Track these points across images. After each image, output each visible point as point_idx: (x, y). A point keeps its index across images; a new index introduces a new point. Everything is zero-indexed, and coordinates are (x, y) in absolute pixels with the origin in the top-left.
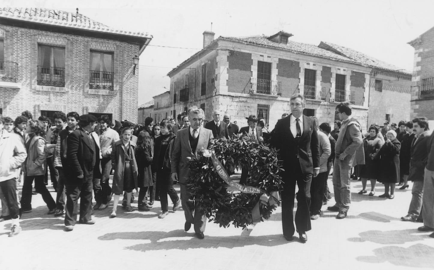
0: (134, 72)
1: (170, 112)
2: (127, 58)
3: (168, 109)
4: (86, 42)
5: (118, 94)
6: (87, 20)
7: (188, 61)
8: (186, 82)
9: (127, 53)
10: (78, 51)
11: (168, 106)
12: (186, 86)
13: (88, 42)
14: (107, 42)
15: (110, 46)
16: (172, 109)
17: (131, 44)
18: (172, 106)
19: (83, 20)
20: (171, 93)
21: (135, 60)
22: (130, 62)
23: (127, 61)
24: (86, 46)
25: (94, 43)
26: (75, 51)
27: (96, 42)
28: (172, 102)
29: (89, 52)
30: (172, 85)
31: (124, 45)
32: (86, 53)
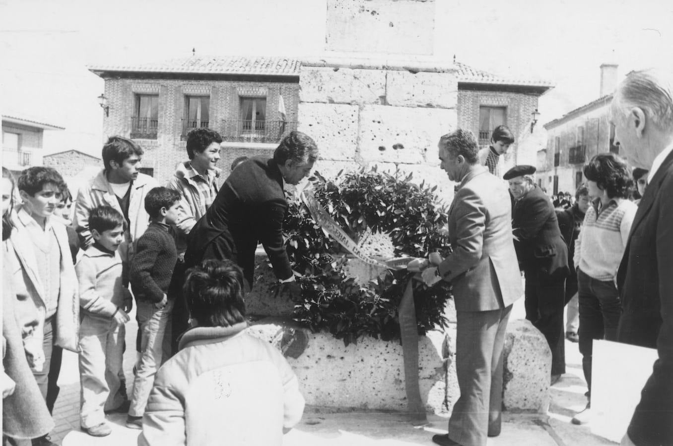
0: (532, 130)
1: (548, 179)
2: (523, 112)
3: (543, 174)
4: (475, 97)
5: (512, 157)
6: (468, 69)
7: (583, 109)
8: (578, 137)
9: (523, 107)
10: (466, 108)
11: (542, 170)
12: (579, 142)
13: (477, 97)
14: (500, 94)
15: (502, 99)
16: (552, 174)
17: (528, 95)
18: (550, 170)
19: (464, 71)
20: (548, 152)
21: (536, 115)
22: (527, 117)
23: (523, 116)
24: (475, 102)
25: (485, 98)
26: (463, 108)
27: (486, 95)
28: (551, 165)
29: (479, 109)
30: (552, 141)
31: (521, 96)
32: (475, 110)
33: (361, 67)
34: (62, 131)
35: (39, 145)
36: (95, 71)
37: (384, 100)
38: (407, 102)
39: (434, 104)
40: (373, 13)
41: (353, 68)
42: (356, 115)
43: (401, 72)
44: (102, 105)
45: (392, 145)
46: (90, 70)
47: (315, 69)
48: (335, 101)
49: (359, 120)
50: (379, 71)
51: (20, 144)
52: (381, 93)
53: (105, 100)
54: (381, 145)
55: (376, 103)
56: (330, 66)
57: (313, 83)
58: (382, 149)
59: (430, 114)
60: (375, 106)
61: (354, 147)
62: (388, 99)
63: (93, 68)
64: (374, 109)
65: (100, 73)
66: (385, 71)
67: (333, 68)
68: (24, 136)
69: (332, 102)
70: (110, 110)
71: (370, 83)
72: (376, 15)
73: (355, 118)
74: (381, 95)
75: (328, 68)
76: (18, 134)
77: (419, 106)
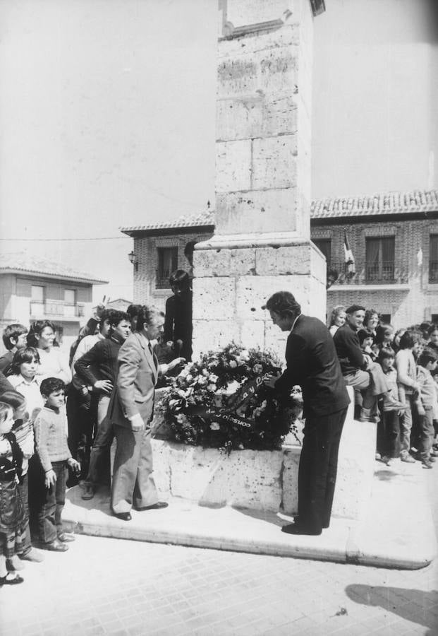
33: (236, 247)
34: (106, 285)
35: (90, 300)
36: (126, 232)
37: (254, 271)
38: (272, 272)
39: (292, 272)
40: (249, 202)
41: (231, 248)
42: (233, 284)
43: (266, 248)
44: (132, 261)
45: (260, 307)
46: (122, 232)
47: (203, 251)
48: (218, 275)
49: (236, 288)
50: (250, 249)
51: (76, 299)
52: (251, 266)
53: (134, 257)
54: (252, 307)
55: (248, 274)
56: (214, 248)
57: (203, 262)
58: (253, 310)
59: (289, 281)
60: (247, 276)
61: (232, 310)
62: (257, 271)
63: (124, 230)
64: (246, 279)
65: (130, 233)
66: (254, 249)
67: (216, 251)
68: (79, 291)
69: (216, 276)
70: (139, 265)
71: (243, 259)
72: (251, 204)
73: (233, 287)
74: (251, 268)
75: (213, 250)
76: (75, 290)
77: (281, 274)
